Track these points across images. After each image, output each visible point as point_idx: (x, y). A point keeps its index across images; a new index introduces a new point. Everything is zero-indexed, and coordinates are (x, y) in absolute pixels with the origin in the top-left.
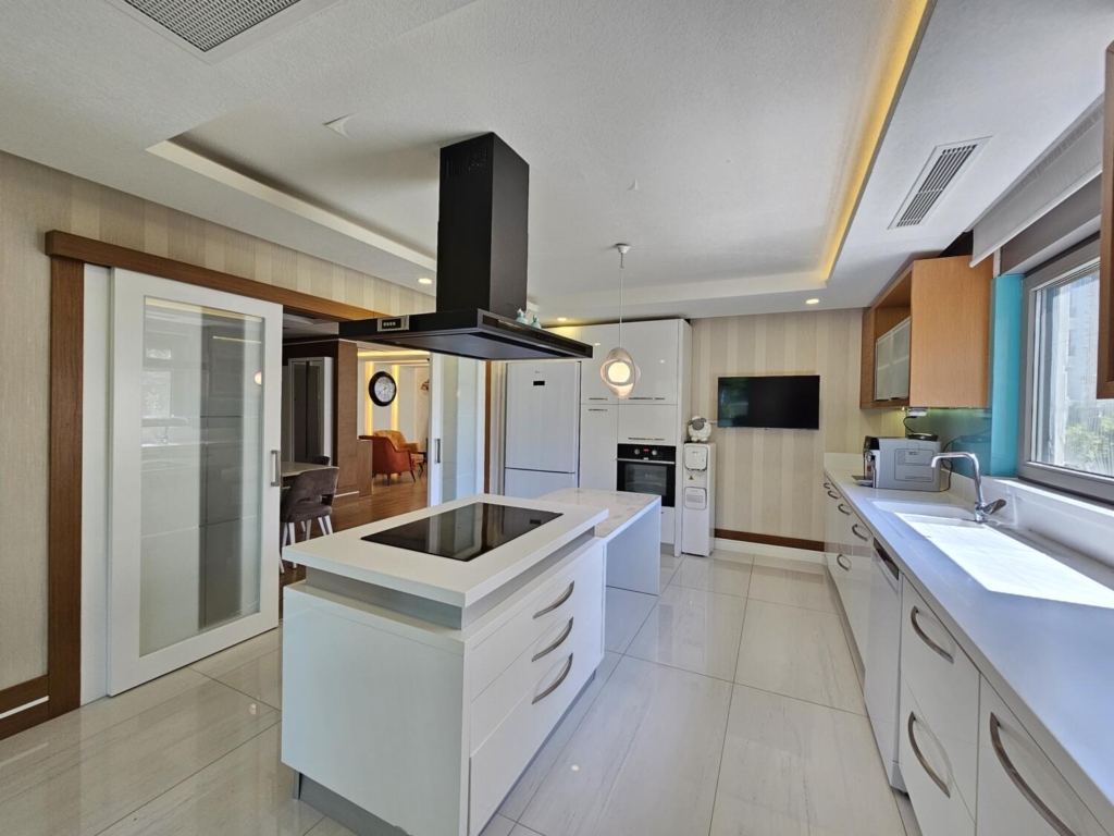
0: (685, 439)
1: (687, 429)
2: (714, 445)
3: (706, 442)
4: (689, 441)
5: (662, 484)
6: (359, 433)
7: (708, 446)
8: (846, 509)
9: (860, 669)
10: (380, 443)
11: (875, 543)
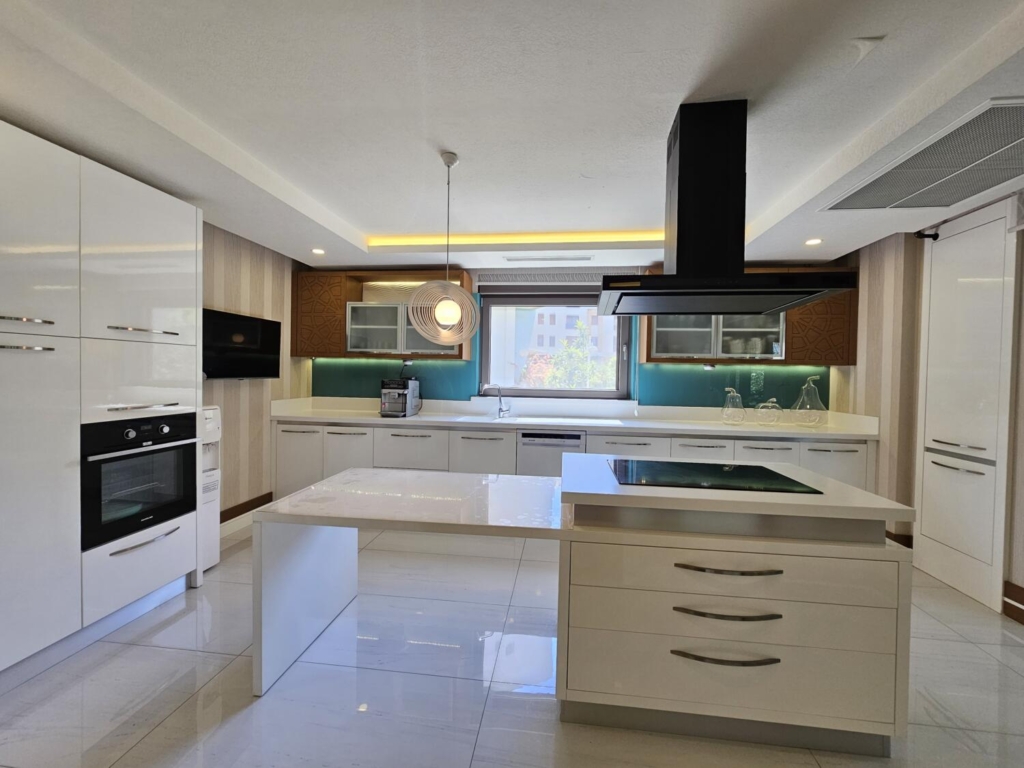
11: (525, 435)
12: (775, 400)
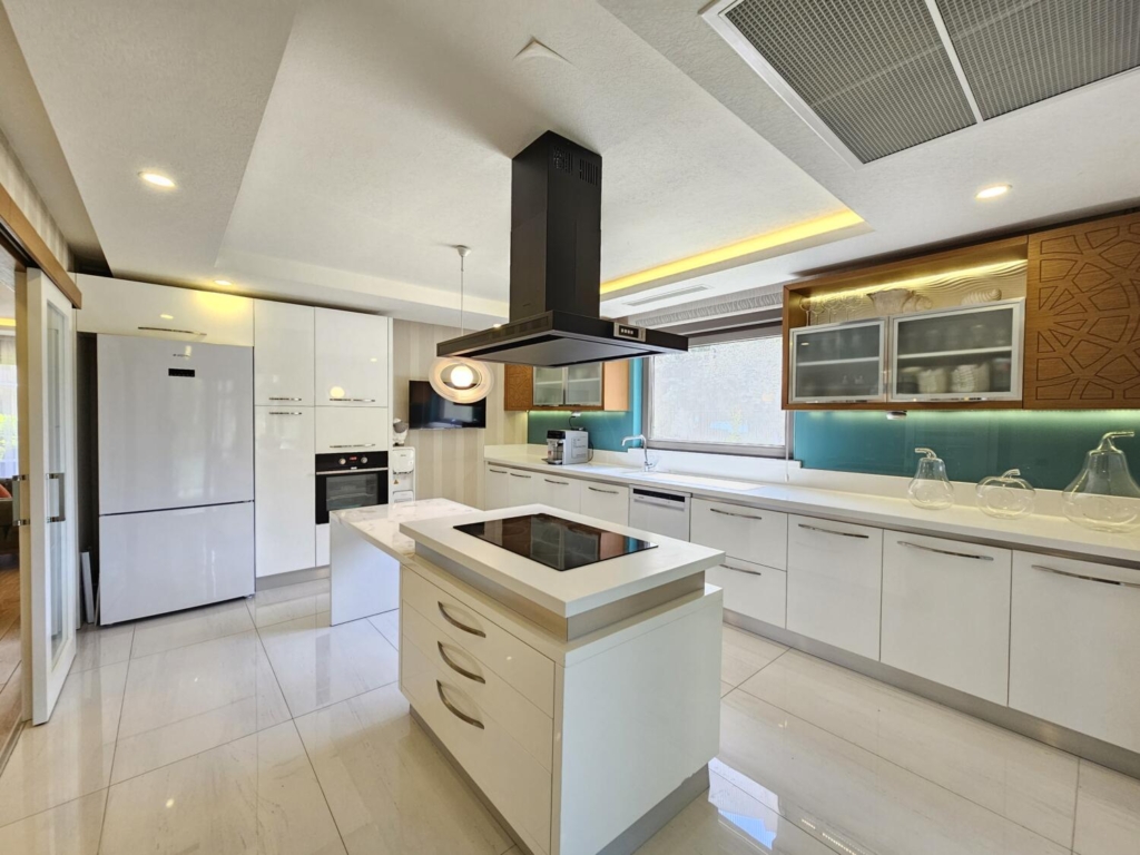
7: (413, 448)
11: (636, 491)
12: (1017, 472)
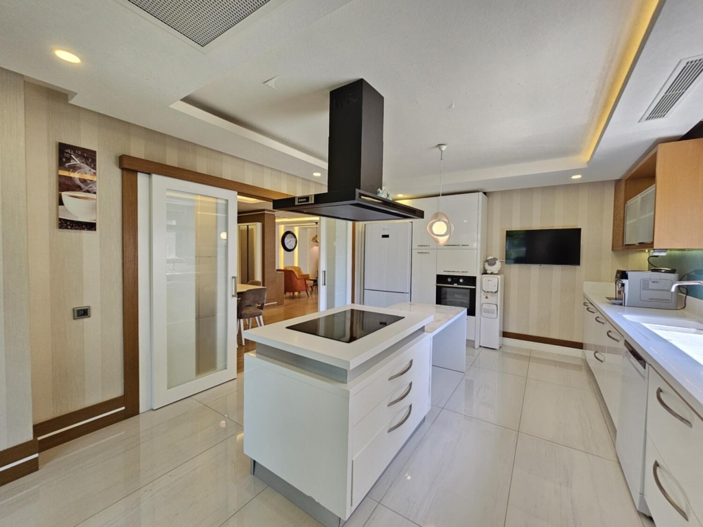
0: (482, 272)
1: (484, 265)
2: (502, 276)
3: (497, 274)
4: (485, 273)
5: (467, 300)
6: (277, 268)
7: (499, 276)
8: (601, 319)
9: (613, 430)
10: (288, 274)
